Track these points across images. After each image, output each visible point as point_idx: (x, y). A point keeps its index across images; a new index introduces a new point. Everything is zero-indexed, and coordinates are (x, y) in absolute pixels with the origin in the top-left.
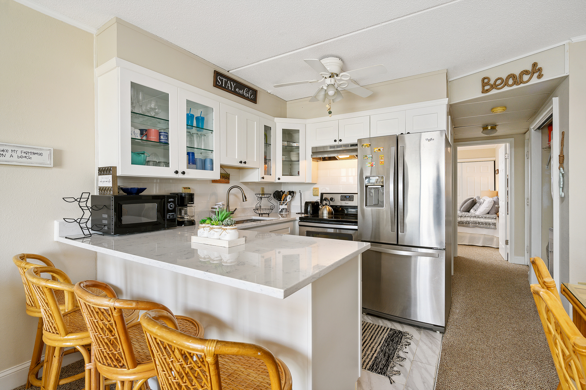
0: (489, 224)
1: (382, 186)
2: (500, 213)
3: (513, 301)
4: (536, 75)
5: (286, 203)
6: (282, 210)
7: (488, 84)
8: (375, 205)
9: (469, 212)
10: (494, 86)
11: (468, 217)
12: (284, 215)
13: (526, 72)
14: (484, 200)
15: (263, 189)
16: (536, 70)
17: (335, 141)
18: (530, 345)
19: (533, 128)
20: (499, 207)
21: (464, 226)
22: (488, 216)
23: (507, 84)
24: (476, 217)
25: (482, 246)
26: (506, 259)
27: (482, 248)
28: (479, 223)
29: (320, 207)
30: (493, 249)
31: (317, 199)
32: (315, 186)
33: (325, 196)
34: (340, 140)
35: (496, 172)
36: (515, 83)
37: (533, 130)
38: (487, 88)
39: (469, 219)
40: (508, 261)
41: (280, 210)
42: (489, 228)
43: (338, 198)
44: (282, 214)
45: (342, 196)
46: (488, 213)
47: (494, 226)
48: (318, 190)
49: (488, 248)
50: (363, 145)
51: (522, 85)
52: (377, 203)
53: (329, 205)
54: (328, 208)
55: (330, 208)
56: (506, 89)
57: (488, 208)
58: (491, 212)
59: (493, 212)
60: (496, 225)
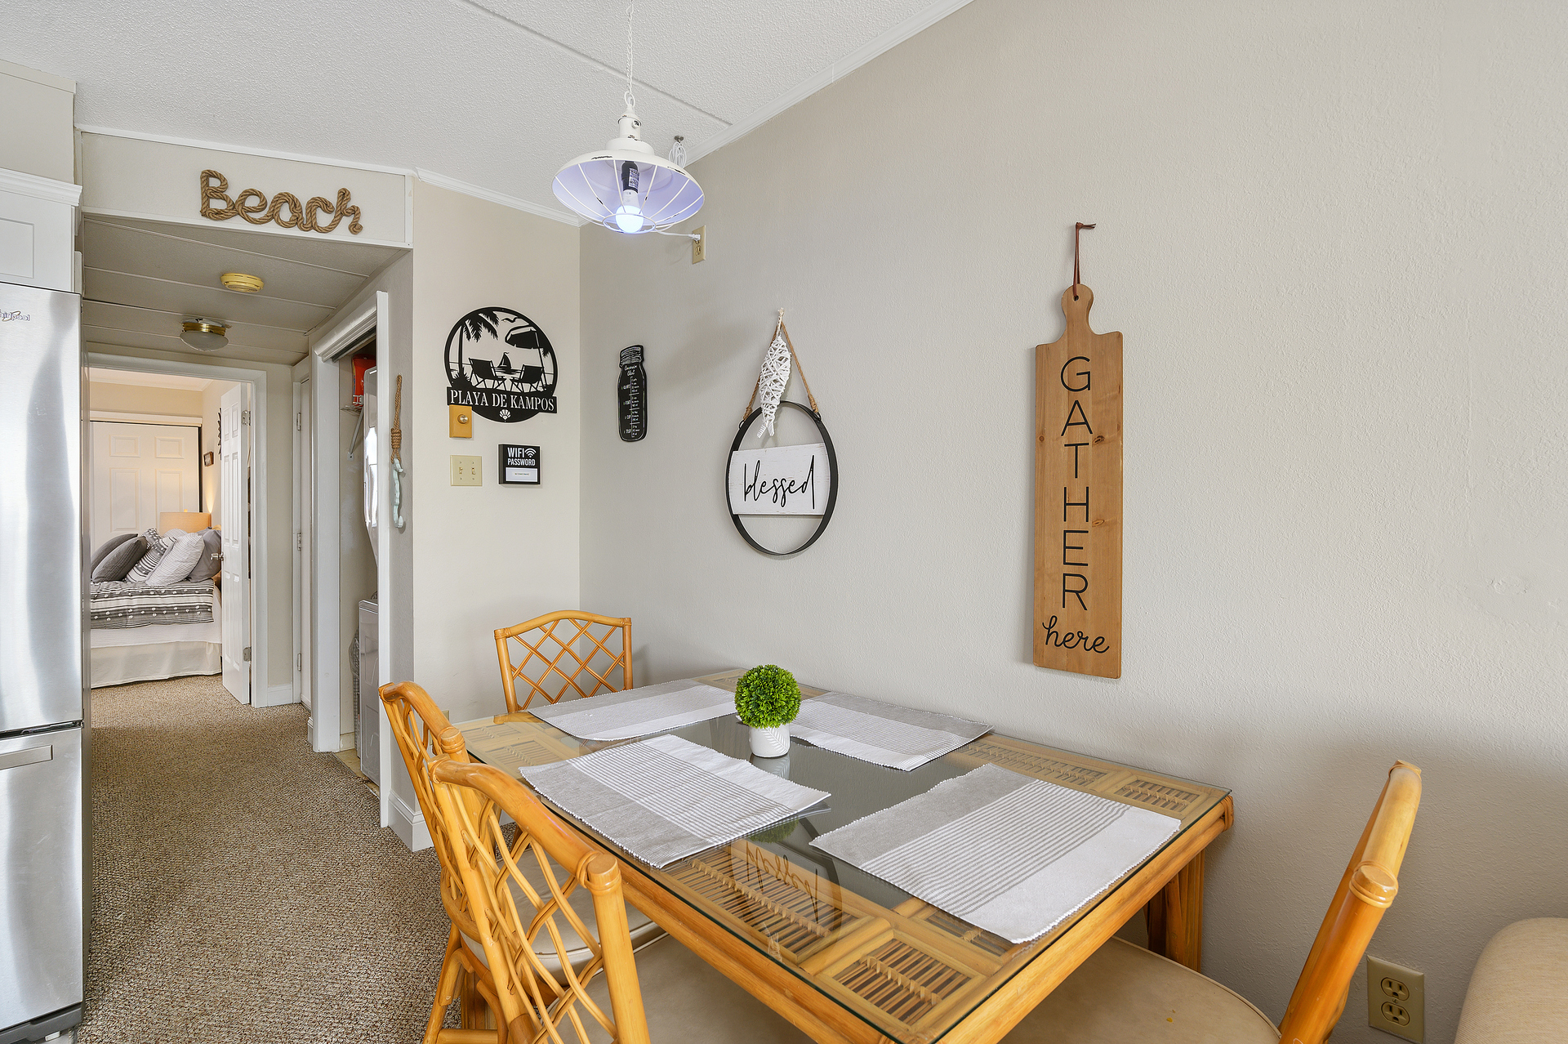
0: (193, 609)
2: (226, 576)
3: (283, 811)
4: (346, 221)
7: (219, 194)
9: (122, 578)
10: (237, 208)
11: (120, 595)
13: (321, 204)
14: (175, 541)
16: (344, 207)
18: (344, 909)
19: (322, 355)
20: (220, 560)
21: (105, 628)
22: (187, 586)
23: (273, 216)
24: (148, 593)
25: (170, 679)
26: (244, 700)
27: (171, 683)
28: (159, 611)
30: (205, 681)
35: (205, 459)
36: (296, 221)
37: (320, 358)
38: (217, 204)
39: (123, 602)
40: (250, 703)
42: (191, 622)
46: (188, 579)
47: (205, 613)
49: (189, 679)
51: (313, 234)
56: (272, 228)
57: (187, 564)
58: (198, 575)
59: (204, 574)
60: (211, 612)
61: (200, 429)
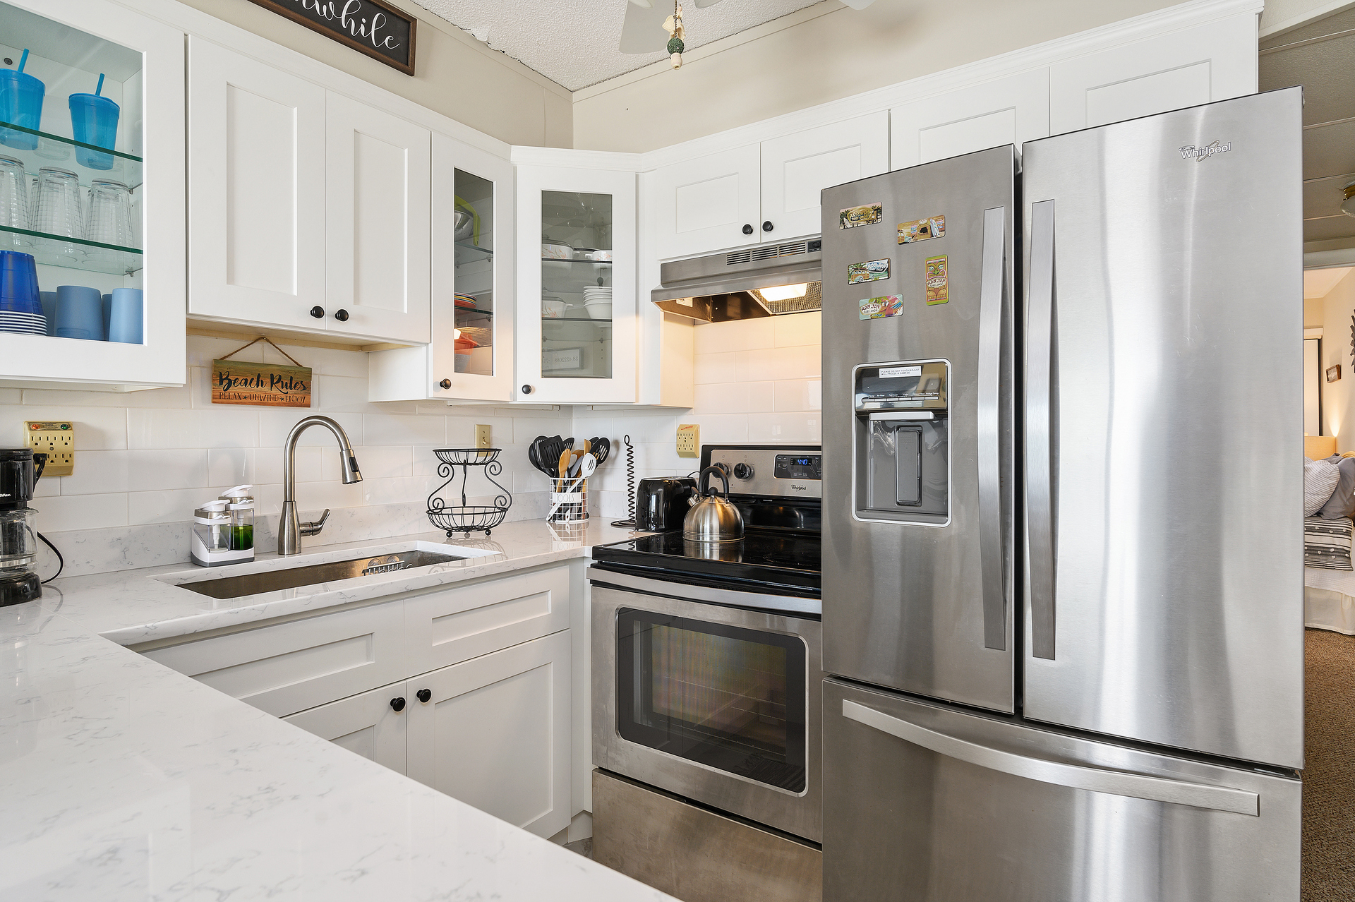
0: (1326, 552)
1: (941, 414)
5: (575, 485)
6: (560, 510)
8: (906, 507)
12: (568, 531)
15: (485, 432)
17: (747, 230)
22: (1318, 523)
29: (692, 501)
31: (689, 468)
32: (685, 420)
33: (716, 457)
34: (768, 226)
35: (1328, 374)
41: (554, 510)
43: (764, 465)
44: (561, 526)
45: (778, 460)
46: (1319, 514)
48: (697, 432)
50: (844, 215)
52: (916, 499)
53: (722, 495)
54: (719, 508)
55: (730, 508)
57: (1319, 498)
58: (1331, 511)
59: (1340, 510)
60: (1349, 558)
61: (1320, 341)
